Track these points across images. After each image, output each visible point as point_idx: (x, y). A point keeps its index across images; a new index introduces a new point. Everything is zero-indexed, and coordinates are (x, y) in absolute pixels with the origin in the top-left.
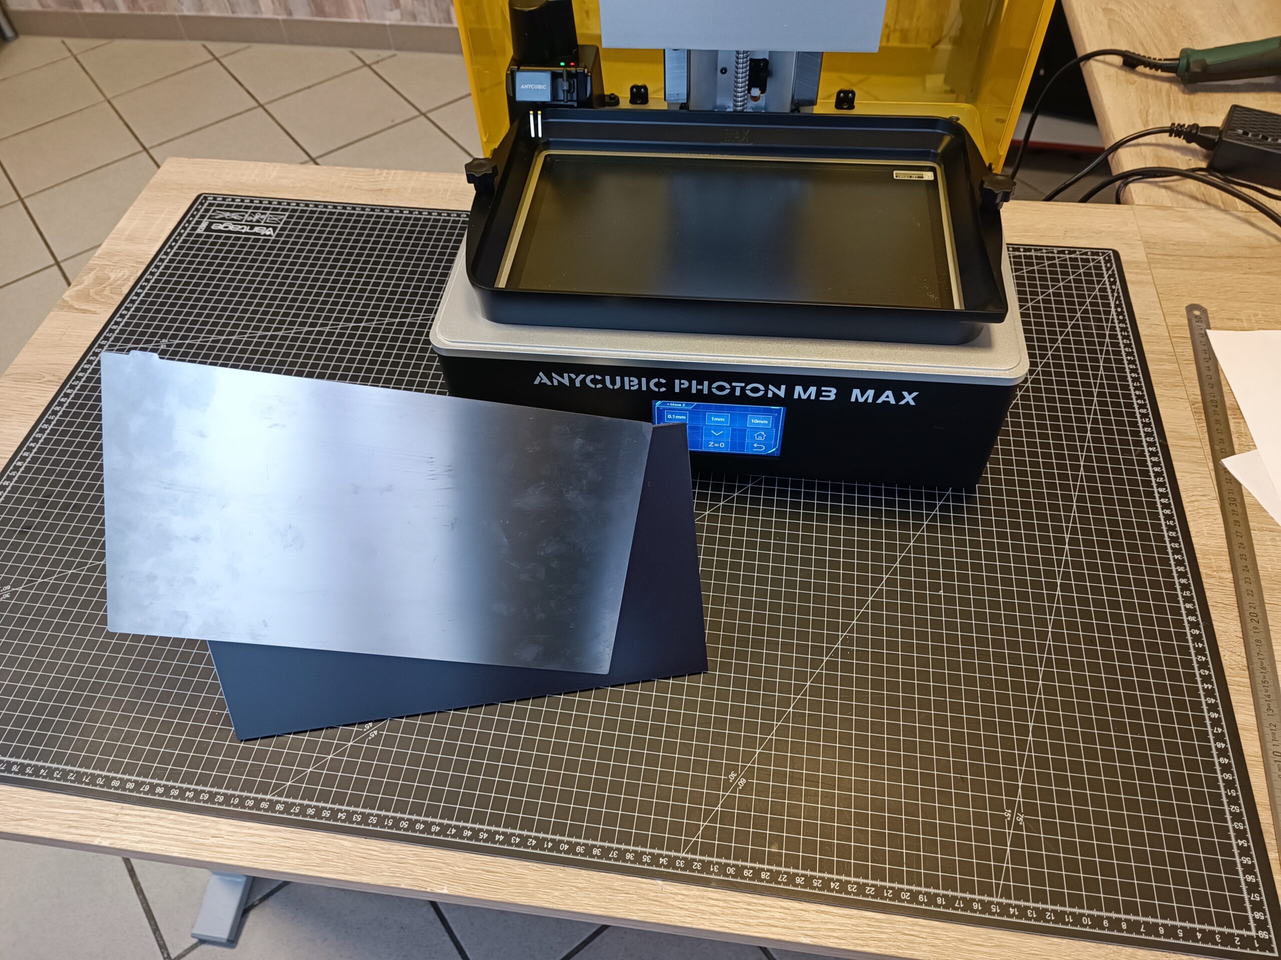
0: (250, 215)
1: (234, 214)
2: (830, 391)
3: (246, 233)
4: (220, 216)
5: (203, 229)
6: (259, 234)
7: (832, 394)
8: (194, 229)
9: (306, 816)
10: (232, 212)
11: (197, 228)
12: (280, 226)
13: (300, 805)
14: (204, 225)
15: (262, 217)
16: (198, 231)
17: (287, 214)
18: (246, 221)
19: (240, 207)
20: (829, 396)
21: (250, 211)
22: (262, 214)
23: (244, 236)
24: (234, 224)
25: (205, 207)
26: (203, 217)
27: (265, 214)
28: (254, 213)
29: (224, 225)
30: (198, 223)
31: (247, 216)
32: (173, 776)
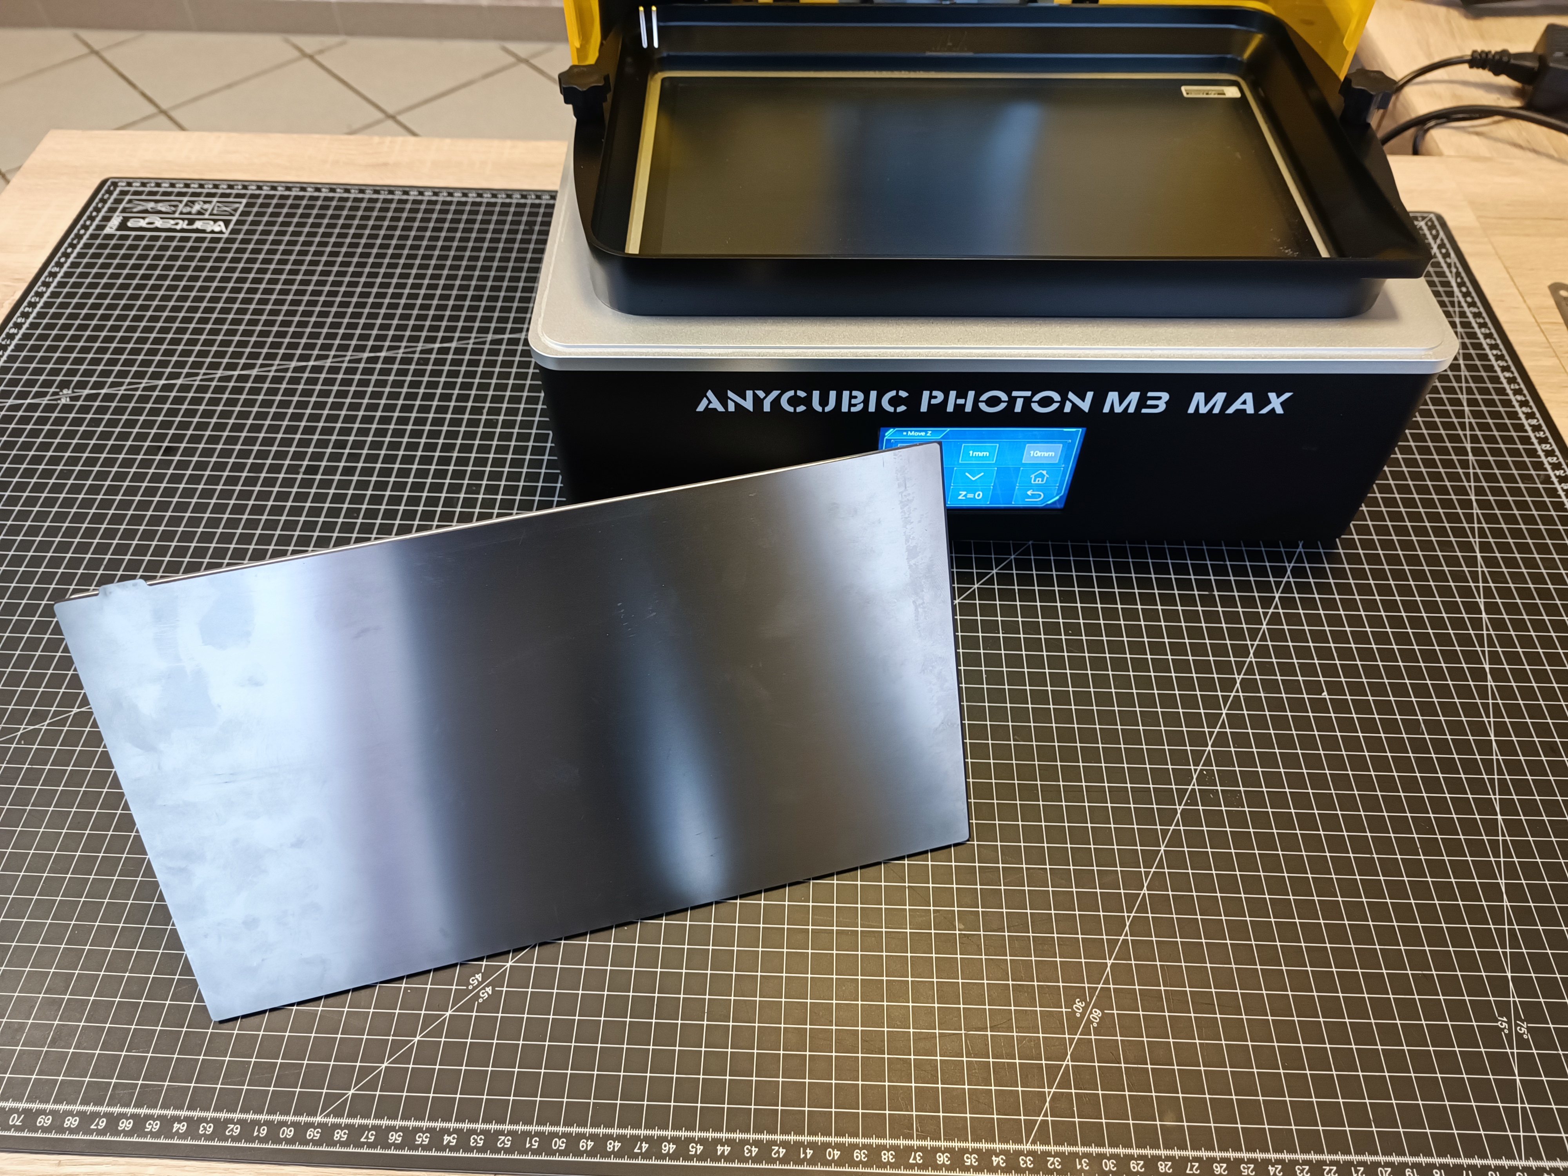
0: (186, 205)
1: (160, 204)
2: (1159, 398)
3: (183, 230)
4: (140, 208)
5: (115, 227)
6: (204, 231)
7: (1161, 401)
8: (101, 228)
9: (388, 1146)
10: (157, 201)
11: (105, 226)
12: (234, 219)
13: (374, 1128)
14: (116, 221)
15: (206, 206)
16: (107, 231)
17: (244, 201)
18: (181, 213)
19: (169, 194)
20: (1156, 406)
21: (185, 199)
22: (205, 202)
23: (179, 235)
24: (162, 218)
25: (114, 196)
26: (112, 210)
27: (210, 202)
28: (193, 202)
29: (147, 220)
30: (107, 219)
31: (181, 206)
32: (148, 1098)
